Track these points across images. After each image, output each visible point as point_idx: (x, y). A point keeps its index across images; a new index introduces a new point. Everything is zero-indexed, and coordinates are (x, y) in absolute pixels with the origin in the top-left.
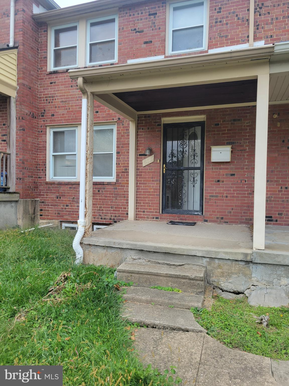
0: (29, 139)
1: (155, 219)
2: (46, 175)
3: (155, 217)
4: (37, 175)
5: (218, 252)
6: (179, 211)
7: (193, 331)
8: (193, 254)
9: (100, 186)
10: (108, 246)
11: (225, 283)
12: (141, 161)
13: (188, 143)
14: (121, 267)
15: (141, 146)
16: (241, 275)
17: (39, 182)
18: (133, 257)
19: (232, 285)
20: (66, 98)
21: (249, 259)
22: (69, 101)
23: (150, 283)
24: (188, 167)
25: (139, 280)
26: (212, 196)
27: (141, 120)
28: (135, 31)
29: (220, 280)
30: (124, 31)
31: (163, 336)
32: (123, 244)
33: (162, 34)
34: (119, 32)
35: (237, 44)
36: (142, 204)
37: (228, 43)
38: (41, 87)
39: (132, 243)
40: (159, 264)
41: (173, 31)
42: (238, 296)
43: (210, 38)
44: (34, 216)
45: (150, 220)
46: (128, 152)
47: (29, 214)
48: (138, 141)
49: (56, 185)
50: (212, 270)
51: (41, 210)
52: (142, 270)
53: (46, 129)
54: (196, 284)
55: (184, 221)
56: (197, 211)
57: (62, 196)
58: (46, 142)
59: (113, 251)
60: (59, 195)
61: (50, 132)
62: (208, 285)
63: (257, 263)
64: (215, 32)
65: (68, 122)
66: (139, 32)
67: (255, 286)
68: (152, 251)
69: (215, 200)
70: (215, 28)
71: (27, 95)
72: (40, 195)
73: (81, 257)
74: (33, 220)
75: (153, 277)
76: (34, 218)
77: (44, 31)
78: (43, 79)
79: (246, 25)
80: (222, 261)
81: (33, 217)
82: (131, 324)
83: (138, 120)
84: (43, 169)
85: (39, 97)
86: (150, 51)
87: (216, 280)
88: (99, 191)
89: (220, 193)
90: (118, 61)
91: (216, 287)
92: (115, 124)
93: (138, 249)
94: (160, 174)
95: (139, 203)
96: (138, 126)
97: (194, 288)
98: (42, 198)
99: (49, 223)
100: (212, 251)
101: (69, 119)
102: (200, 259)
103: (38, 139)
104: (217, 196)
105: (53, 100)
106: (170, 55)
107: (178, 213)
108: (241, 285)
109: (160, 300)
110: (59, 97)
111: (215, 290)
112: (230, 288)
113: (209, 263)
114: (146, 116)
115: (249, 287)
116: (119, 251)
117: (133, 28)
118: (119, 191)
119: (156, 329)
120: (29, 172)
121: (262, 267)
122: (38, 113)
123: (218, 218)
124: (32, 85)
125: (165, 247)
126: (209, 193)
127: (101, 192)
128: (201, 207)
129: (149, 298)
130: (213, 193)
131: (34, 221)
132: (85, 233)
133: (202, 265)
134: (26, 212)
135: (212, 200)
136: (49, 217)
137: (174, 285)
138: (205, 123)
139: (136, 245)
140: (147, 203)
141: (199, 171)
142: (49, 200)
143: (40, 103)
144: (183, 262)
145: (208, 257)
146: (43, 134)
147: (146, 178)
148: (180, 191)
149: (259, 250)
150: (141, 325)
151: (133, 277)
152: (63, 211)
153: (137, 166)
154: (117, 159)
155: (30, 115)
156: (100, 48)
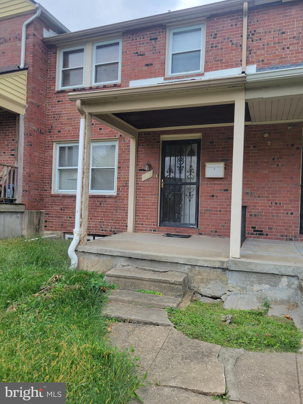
0: (36, 154)
1: (152, 232)
2: (51, 188)
3: (153, 229)
4: (43, 188)
5: (198, 260)
6: (176, 224)
7: (162, 325)
8: (176, 261)
9: (101, 199)
10: (101, 253)
11: (204, 289)
12: (141, 175)
13: (184, 160)
14: (110, 272)
15: (140, 162)
16: (218, 281)
17: (45, 195)
18: (122, 264)
19: (210, 291)
20: (72, 116)
21: (225, 266)
22: (75, 118)
23: (135, 286)
24: (184, 182)
25: (125, 284)
26: (207, 210)
27: (141, 137)
28: (137, 54)
29: (200, 286)
30: (127, 55)
31: (135, 329)
32: (114, 251)
33: (162, 57)
34: (123, 55)
35: (231, 68)
36: (141, 217)
37: (222, 66)
38: (49, 105)
39: (122, 250)
40: (146, 270)
41: (173, 55)
42: (215, 300)
43: (206, 62)
44: (39, 227)
45: (148, 233)
46: (128, 167)
47: (34, 225)
48: (138, 157)
49: (61, 197)
50: (193, 276)
51: (46, 221)
52: (128, 274)
53: (53, 144)
54: (176, 288)
55: (180, 234)
56: (193, 225)
57: (66, 208)
58: (52, 157)
59: (105, 258)
60: (64, 207)
61: (56, 147)
62: (189, 290)
63: (232, 270)
64: (211, 56)
65: (73, 138)
66: (141, 55)
67: (230, 291)
68: (139, 259)
69: (210, 214)
70: (210, 52)
71: (35, 113)
72: (45, 207)
73: (75, 264)
74: (38, 230)
75: (138, 281)
76: (39, 229)
77: (53, 53)
78: (51, 98)
79: (240, 50)
80: (201, 268)
81: (37, 228)
82: (110, 319)
83: (138, 137)
84: (48, 183)
85: (47, 114)
86: (151, 73)
87: (196, 286)
88: (100, 204)
89: (215, 208)
90: (121, 81)
91: (196, 292)
92: (117, 141)
93: (127, 256)
94: (158, 189)
95: (138, 216)
96: (138, 143)
97: (174, 292)
98: (47, 209)
99: (53, 234)
100: (193, 259)
101: (74, 136)
102: (183, 266)
103: (45, 154)
104: (211, 211)
105: (60, 117)
106: (169, 77)
107: (174, 226)
108: (218, 291)
109: (141, 300)
110: (65, 115)
111: (195, 295)
112: (209, 293)
113: (191, 271)
114: (146, 133)
115: (225, 293)
116: (110, 258)
117: (135, 52)
118: (119, 205)
119: (131, 324)
120: (35, 185)
121: (237, 274)
122: (46, 129)
123: (212, 231)
124: (40, 104)
125: (151, 255)
126: (204, 207)
127: (102, 205)
128: (196, 221)
129: (130, 299)
130: (207, 207)
131: (38, 232)
132: (80, 241)
133: (184, 271)
134: (30, 222)
135: (206, 214)
136: (53, 228)
137: (156, 289)
138: (201, 141)
139: (125, 253)
140: (145, 216)
141: (195, 186)
142: (53, 212)
143: (48, 120)
144: (167, 269)
145: (189, 265)
146: (49, 149)
147: (145, 192)
148: (177, 205)
149: (235, 258)
150: (119, 320)
151: (120, 282)
152: (66, 223)
153: (137, 181)
154: (118, 174)
155: (38, 131)
156: (104, 69)
